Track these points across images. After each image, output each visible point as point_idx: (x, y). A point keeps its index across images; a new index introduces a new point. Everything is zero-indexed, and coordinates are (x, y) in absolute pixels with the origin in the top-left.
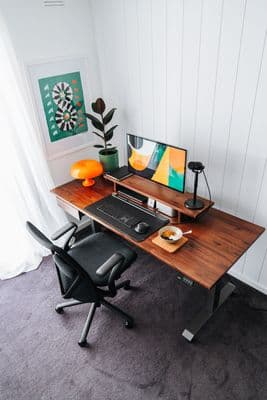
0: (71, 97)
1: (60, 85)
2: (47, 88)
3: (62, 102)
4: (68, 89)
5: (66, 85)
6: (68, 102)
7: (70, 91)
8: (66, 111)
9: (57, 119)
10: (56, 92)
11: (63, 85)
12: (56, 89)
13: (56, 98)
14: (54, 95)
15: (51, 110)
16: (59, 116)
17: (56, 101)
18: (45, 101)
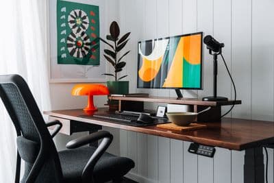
0: (87, 26)
1: (77, 11)
2: (64, 9)
3: (77, 28)
4: (85, 18)
5: (84, 14)
6: (82, 30)
7: (87, 20)
8: (80, 38)
9: (69, 42)
10: (72, 16)
11: (80, 13)
12: (72, 13)
13: (72, 22)
14: (70, 19)
15: (64, 32)
16: (72, 40)
17: (71, 25)
18: (59, 21)
